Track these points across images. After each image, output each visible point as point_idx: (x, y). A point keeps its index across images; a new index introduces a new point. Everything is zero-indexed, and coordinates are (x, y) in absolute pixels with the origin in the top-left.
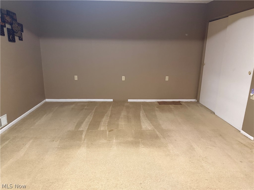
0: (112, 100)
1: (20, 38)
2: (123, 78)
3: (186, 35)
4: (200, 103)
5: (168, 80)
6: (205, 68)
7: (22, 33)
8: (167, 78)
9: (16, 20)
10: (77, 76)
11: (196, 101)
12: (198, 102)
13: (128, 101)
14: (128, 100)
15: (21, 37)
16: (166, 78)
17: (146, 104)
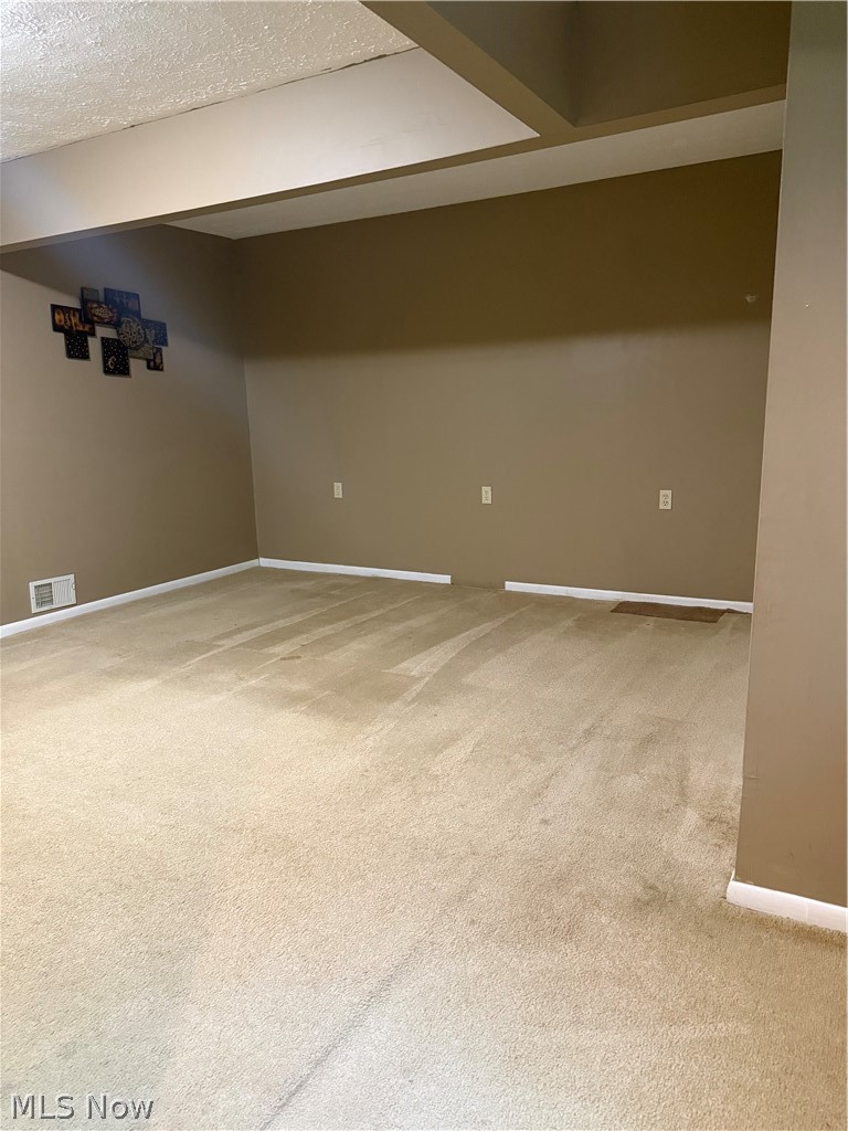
0: (446, 579)
1: (152, 364)
2: (486, 492)
3: (748, 299)
5: (668, 507)
7: (164, 348)
8: (666, 499)
9: (138, 314)
10: (340, 484)
13: (507, 588)
14: (507, 583)
15: (154, 360)
16: (662, 499)
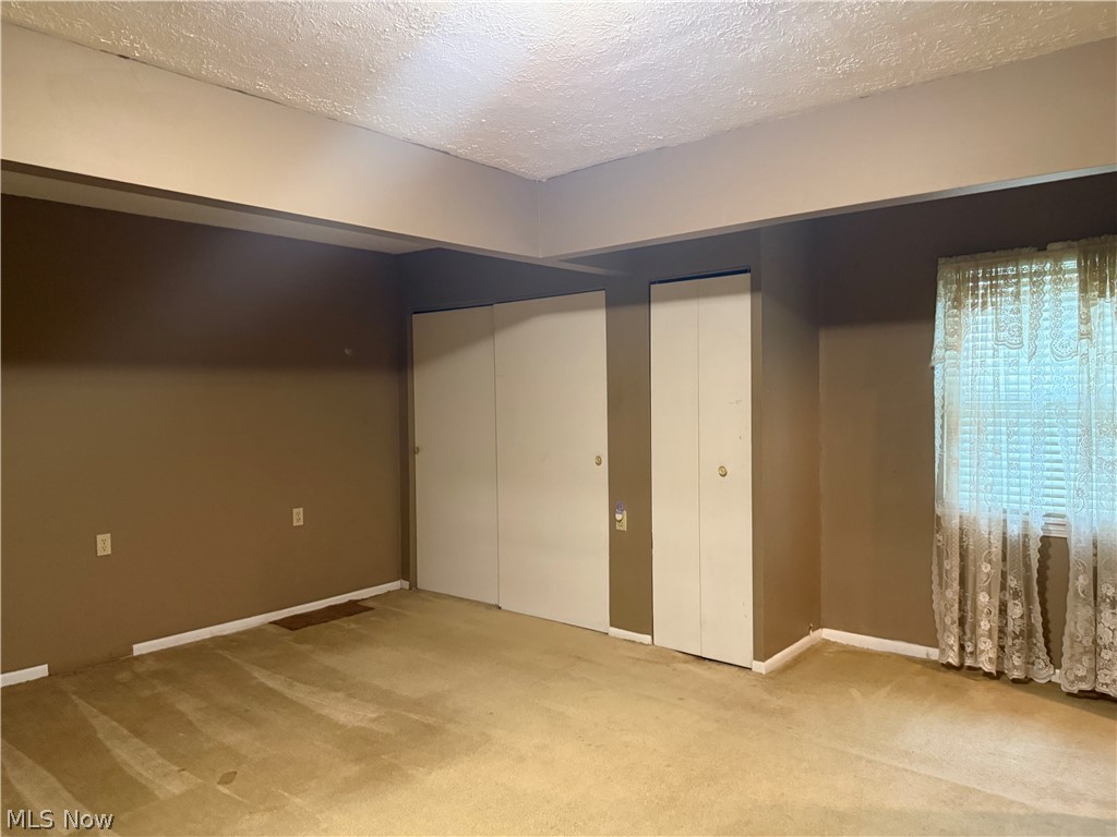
0: (41, 671)
2: (104, 541)
3: (347, 352)
4: (421, 590)
5: (301, 523)
6: (422, 464)
8: (298, 516)
11: (406, 584)
12: (414, 585)
13: (136, 653)
14: (135, 646)
16: (295, 517)
17: (235, 644)
